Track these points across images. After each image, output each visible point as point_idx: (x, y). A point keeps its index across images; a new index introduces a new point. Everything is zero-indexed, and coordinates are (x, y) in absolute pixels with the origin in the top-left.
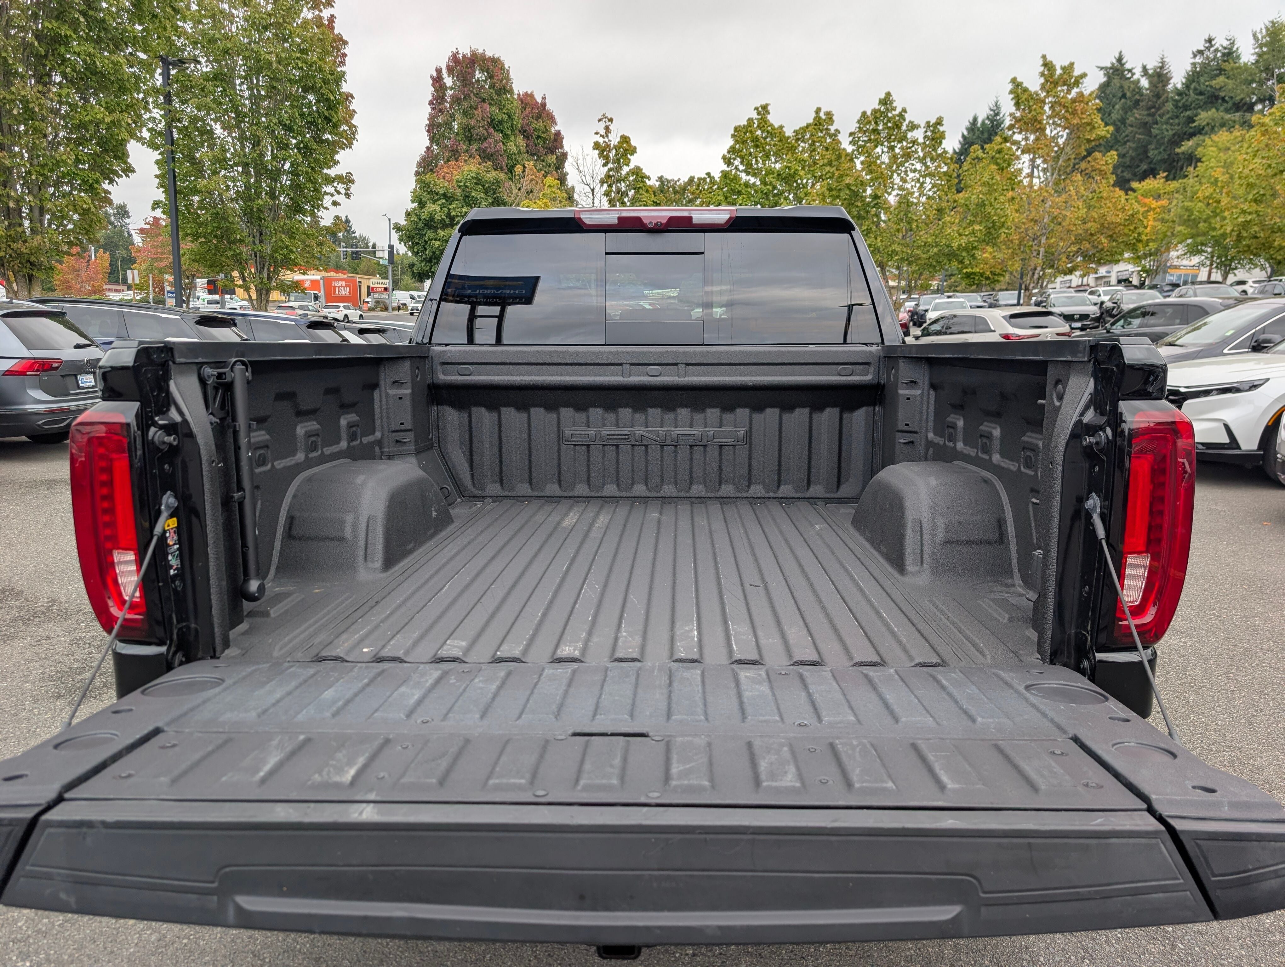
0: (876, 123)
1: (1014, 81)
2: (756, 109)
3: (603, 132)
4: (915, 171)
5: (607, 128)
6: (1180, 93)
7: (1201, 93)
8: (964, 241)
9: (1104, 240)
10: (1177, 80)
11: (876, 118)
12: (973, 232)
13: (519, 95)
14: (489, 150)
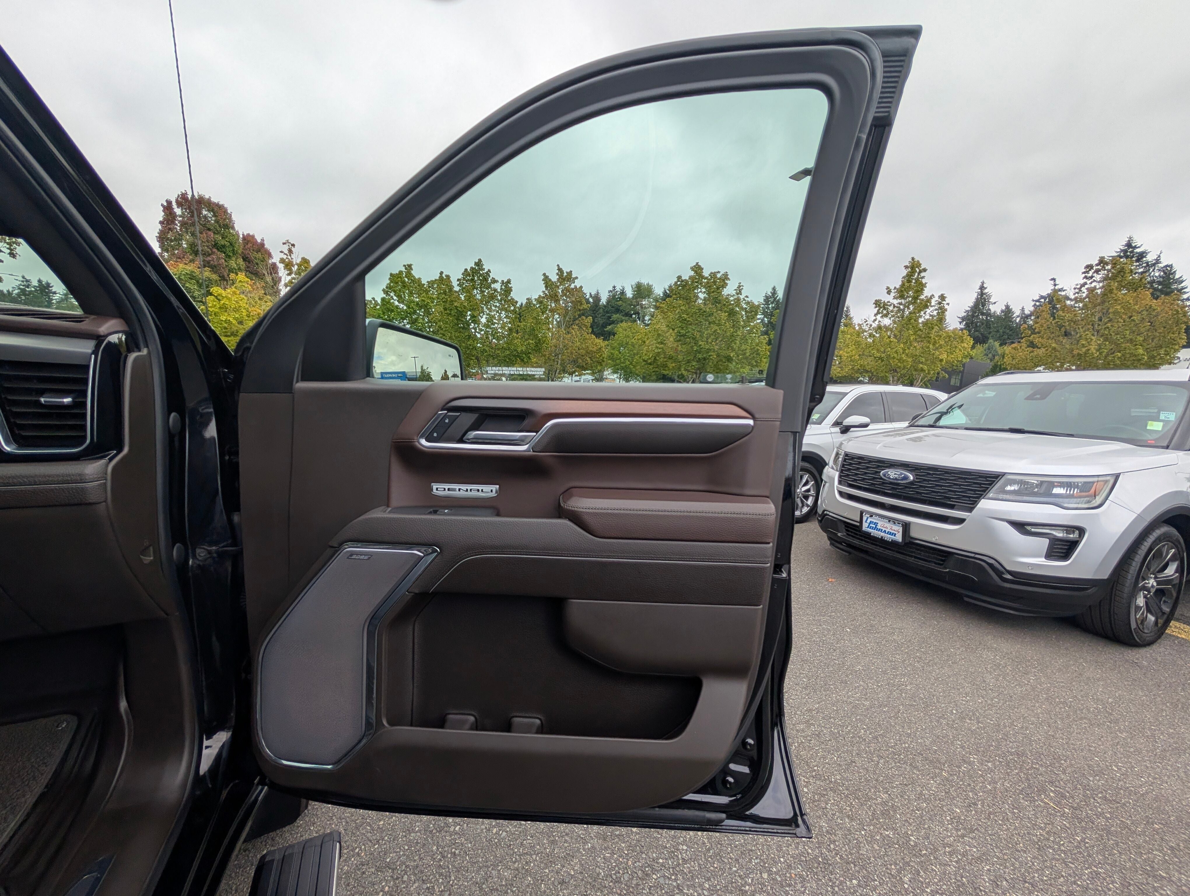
0: (473, 276)
1: (544, 274)
2: (404, 266)
3: (286, 252)
4: (496, 306)
5: (290, 251)
6: (605, 306)
7: (613, 307)
8: (524, 348)
9: (588, 359)
10: (604, 300)
11: (473, 272)
12: (529, 344)
13: (243, 235)
14: (212, 262)
